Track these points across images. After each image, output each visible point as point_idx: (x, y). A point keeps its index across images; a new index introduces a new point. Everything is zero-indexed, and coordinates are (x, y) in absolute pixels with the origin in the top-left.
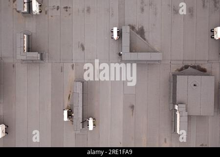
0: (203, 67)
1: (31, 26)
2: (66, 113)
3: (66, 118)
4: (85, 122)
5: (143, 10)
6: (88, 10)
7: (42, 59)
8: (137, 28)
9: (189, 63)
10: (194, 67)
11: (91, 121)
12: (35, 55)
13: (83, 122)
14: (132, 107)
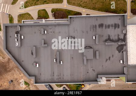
0: (91, 46)
1: (44, 37)
2: (55, 60)
3: (55, 61)
4: (60, 62)
5: (74, 32)
6: (60, 32)
7: (48, 46)
8: (73, 37)
9: (87, 46)
10: (89, 47)
11: (61, 62)
12: (46, 45)
13: (59, 62)
14: (73, 58)
